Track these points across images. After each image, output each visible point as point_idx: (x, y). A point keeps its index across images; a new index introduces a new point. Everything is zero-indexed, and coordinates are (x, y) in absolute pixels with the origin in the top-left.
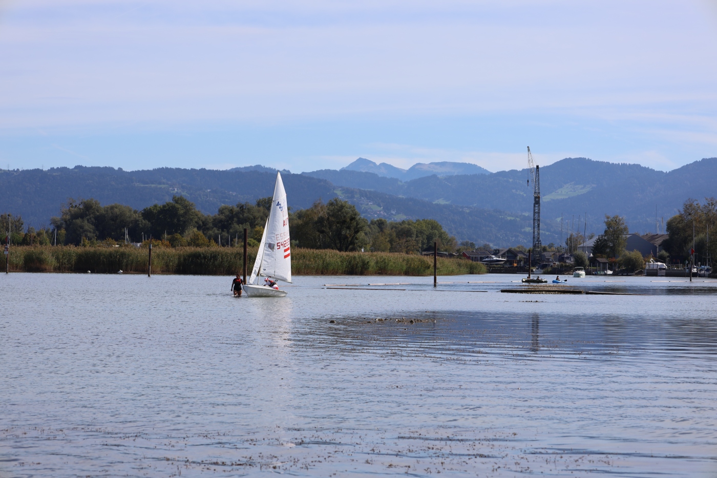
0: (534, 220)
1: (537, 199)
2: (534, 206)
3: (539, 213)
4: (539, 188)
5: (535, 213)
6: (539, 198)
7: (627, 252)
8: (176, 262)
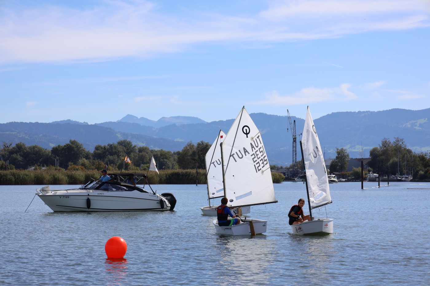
0: (293, 151)
1: (295, 139)
2: (293, 143)
3: (296, 147)
4: (296, 133)
5: (293, 147)
6: (296, 138)
7: (355, 168)
8: (165, 178)
